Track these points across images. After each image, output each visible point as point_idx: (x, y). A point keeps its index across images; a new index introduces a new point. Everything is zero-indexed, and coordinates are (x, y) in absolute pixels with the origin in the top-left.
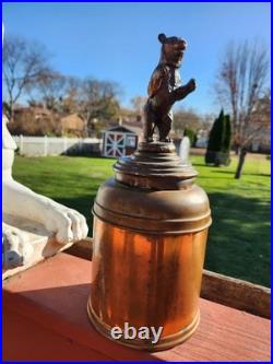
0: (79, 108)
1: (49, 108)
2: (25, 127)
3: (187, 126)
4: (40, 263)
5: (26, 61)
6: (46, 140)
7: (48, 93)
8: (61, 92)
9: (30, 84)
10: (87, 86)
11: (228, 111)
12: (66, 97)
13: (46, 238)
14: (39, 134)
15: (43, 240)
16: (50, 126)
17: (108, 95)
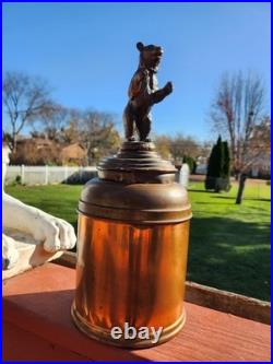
0: (80, 138)
1: (51, 138)
2: (27, 157)
3: (186, 153)
4: (26, 271)
5: (29, 94)
6: (46, 169)
7: (50, 124)
8: (63, 124)
9: (32, 117)
10: (88, 117)
11: (226, 138)
12: (67, 128)
13: (34, 246)
14: (40, 163)
15: (31, 248)
16: (51, 155)
17: (108, 125)
